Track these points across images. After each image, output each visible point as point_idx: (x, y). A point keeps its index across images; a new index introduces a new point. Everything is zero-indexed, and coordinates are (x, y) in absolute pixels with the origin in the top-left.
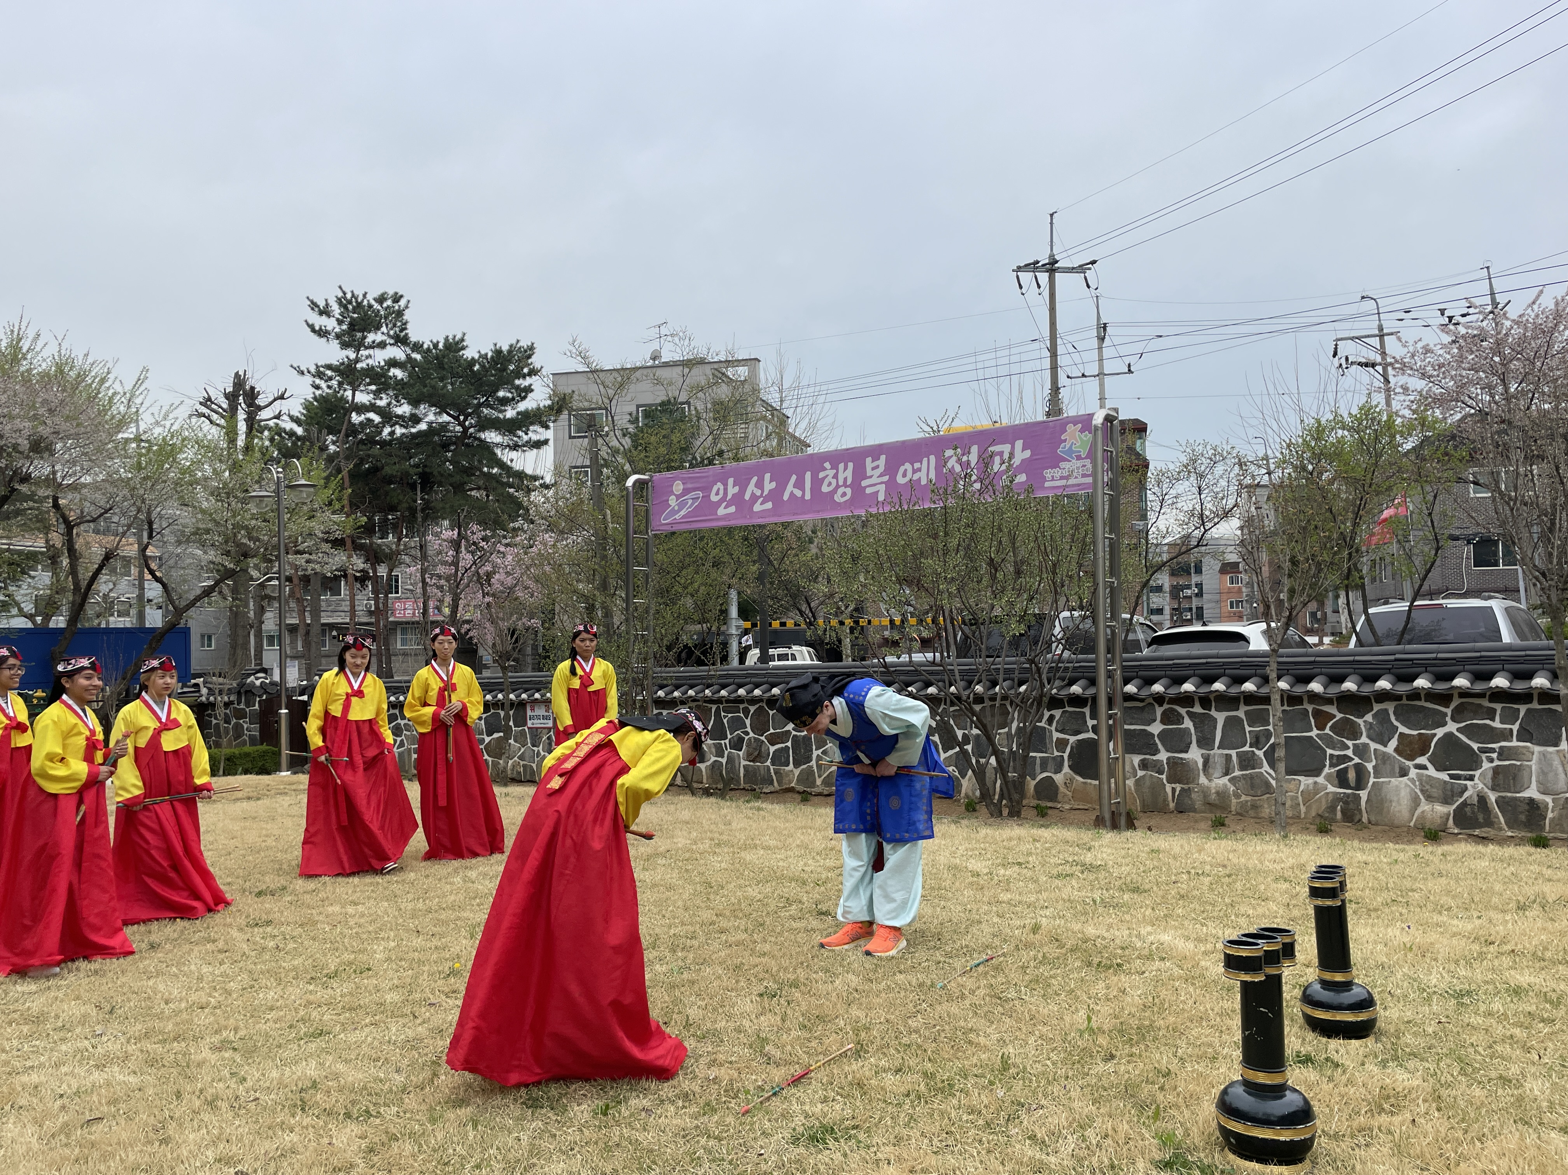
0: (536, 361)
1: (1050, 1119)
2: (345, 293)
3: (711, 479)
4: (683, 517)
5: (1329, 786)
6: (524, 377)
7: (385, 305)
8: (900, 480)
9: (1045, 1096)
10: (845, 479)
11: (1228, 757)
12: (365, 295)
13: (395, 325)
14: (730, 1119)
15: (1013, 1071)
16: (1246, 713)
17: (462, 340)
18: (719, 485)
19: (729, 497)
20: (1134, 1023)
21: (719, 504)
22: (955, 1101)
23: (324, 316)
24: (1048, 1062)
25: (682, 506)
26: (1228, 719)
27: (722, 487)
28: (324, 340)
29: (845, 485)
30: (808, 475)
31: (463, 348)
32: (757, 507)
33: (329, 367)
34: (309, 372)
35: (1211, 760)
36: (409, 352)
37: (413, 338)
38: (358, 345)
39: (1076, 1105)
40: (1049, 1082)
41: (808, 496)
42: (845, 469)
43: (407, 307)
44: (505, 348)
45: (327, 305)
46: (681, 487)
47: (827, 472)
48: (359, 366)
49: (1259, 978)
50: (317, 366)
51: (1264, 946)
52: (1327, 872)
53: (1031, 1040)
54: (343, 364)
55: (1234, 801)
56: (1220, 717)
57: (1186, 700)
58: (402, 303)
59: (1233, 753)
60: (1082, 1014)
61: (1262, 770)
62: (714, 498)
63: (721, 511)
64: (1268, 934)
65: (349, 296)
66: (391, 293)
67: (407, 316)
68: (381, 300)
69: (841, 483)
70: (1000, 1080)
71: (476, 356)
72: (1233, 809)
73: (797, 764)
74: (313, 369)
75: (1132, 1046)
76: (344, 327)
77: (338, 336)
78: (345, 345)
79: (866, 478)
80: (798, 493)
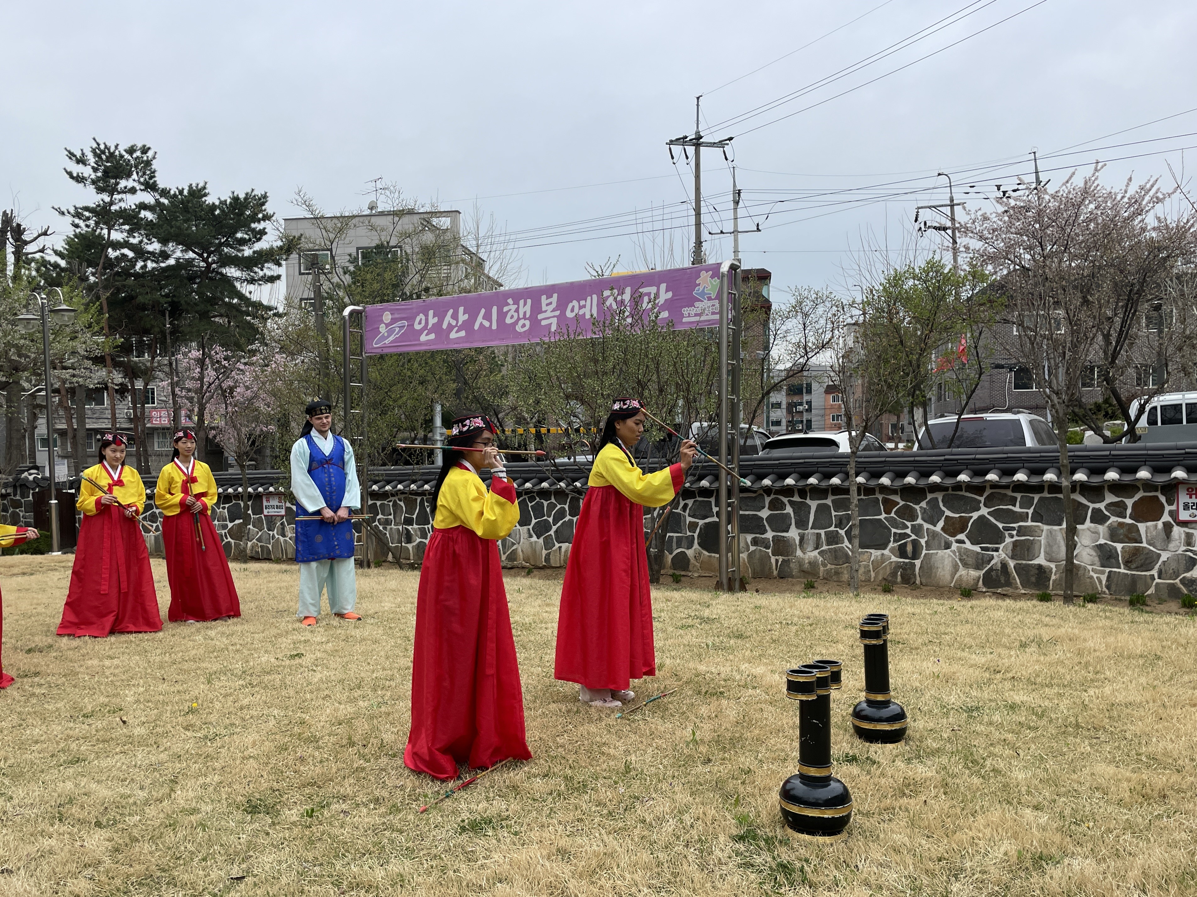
0: (269, 208)
1: (657, 808)
2: (98, 144)
3: (414, 311)
4: (392, 342)
5: (893, 557)
6: (259, 221)
7: (135, 156)
8: (569, 315)
9: (656, 791)
10: (525, 313)
11: (818, 536)
12: (116, 147)
13: (144, 174)
14: (411, 817)
15: (633, 773)
16: (833, 501)
17: (204, 188)
18: (422, 316)
19: (430, 326)
20: (728, 735)
21: (421, 332)
22: (587, 797)
23: (81, 165)
24: (661, 766)
25: (390, 332)
26: (819, 506)
27: (424, 318)
28: (82, 185)
29: (525, 318)
30: (495, 310)
31: (205, 195)
32: (453, 335)
33: (86, 209)
34: (69, 213)
35: (806, 538)
36: (158, 197)
37: (161, 185)
38: (112, 190)
39: (678, 797)
40: (659, 780)
41: (494, 327)
42: (525, 304)
43: (154, 158)
44: (242, 196)
45: (83, 154)
46: (390, 317)
47: (509, 307)
48: (114, 208)
49: (813, 697)
50: (76, 208)
51: (817, 673)
52: (874, 618)
53: (650, 750)
54: (99, 206)
55: (822, 568)
56: (813, 505)
57: (788, 491)
58: (150, 154)
59: (822, 532)
60: (689, 729)
61: (843, 545)
62: (417, 327)
63: (423, 338)
64: (821, 665)
65: (102, 147)
66: (139, 145)
67: (155, 165)
68: (131, 151)
69: (521, 316)
70: (623, 780)
71: (217, 203)
72: (821, 574)
74: (72, 211)
75: (725, 752)
76: (99, 174)
77: (94, 182)
78: (100, 190)
79: (541, 312)
80: (486, 324)
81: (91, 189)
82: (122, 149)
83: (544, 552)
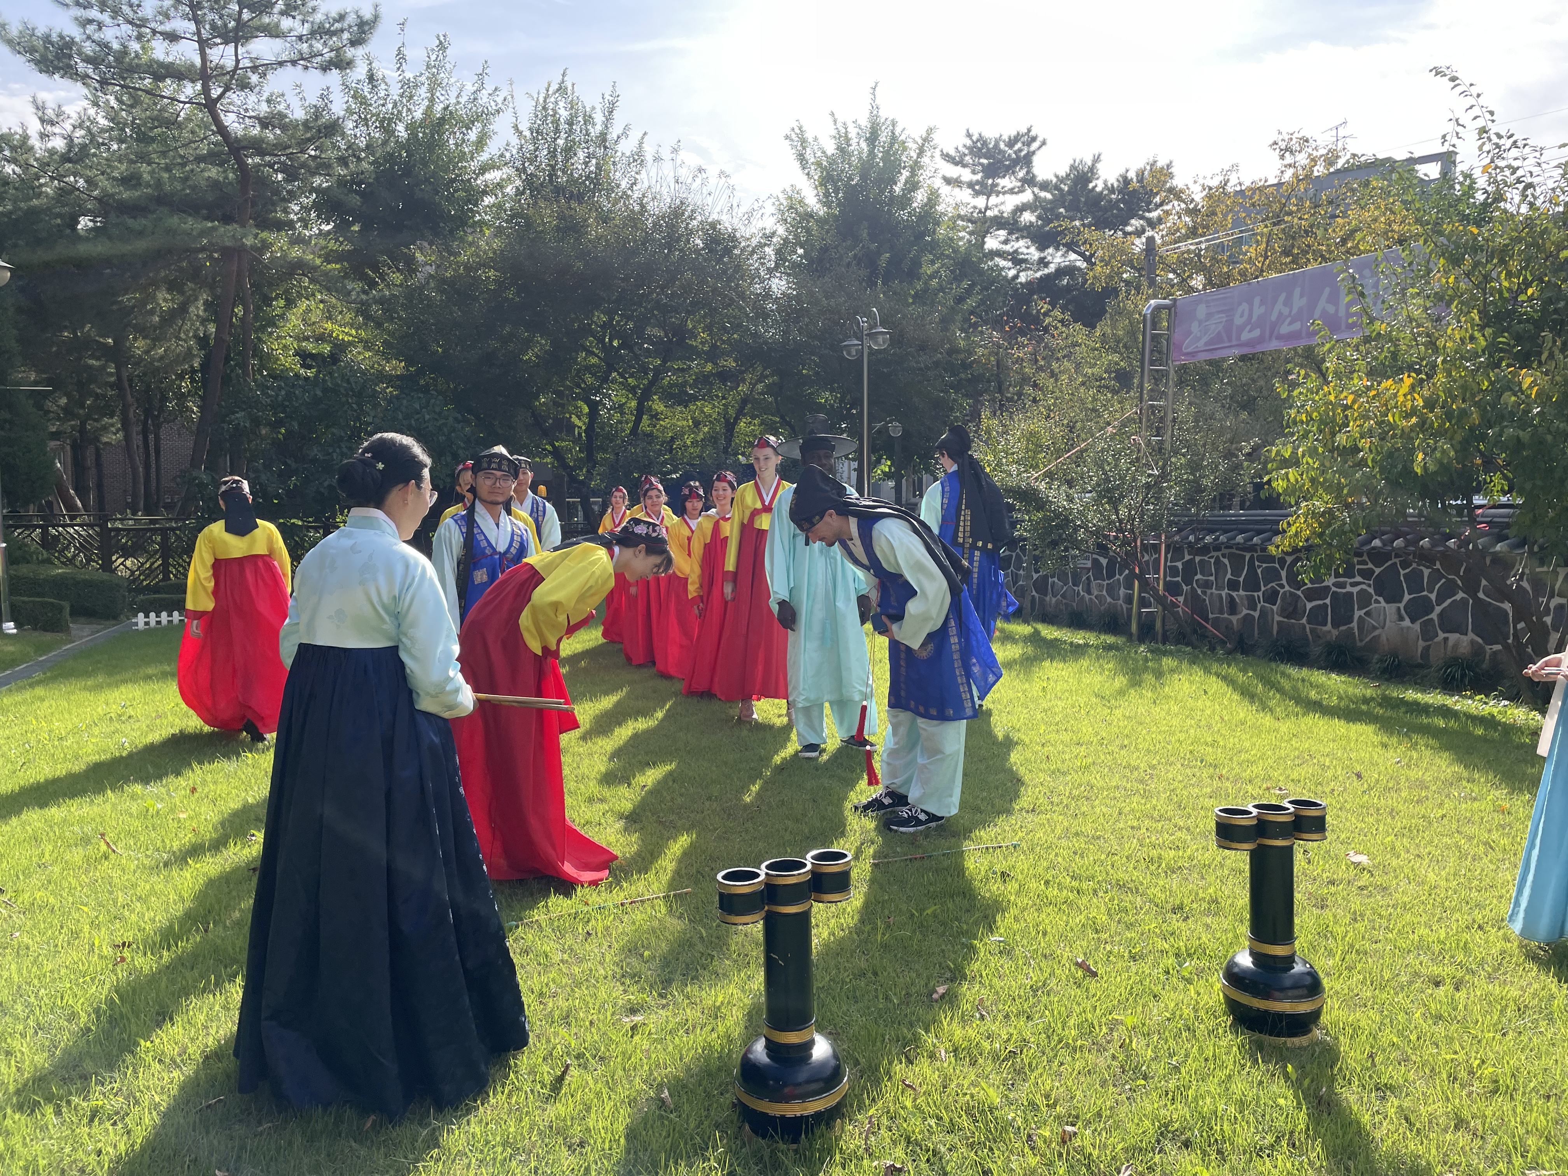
2: (975, 141)
4: (1205, 345)
7: (1015, 148)
12: (996, 140)
19: (1254, 319)
21: (1242, 327)
23: (959, 168)
25: (1205, 331)
27: (1247, 308)
32: (1284, 329)
36: (1038, 192)
37: (1040, 177)
38: (990, 193)
44: (1133, 174)
46: (1205, 311)
48: (989, 213)
54: (974, 212)
58: (1035, 144)
63: (1245, 336)
66: (1023, 134)
67: (1036, 158)
71: (1104, 189)
76: (977, 176)
77: (971, 185)
78: (977, 194)
81: (969, 193)
82: (1002, 142)
83: (1421, 644)
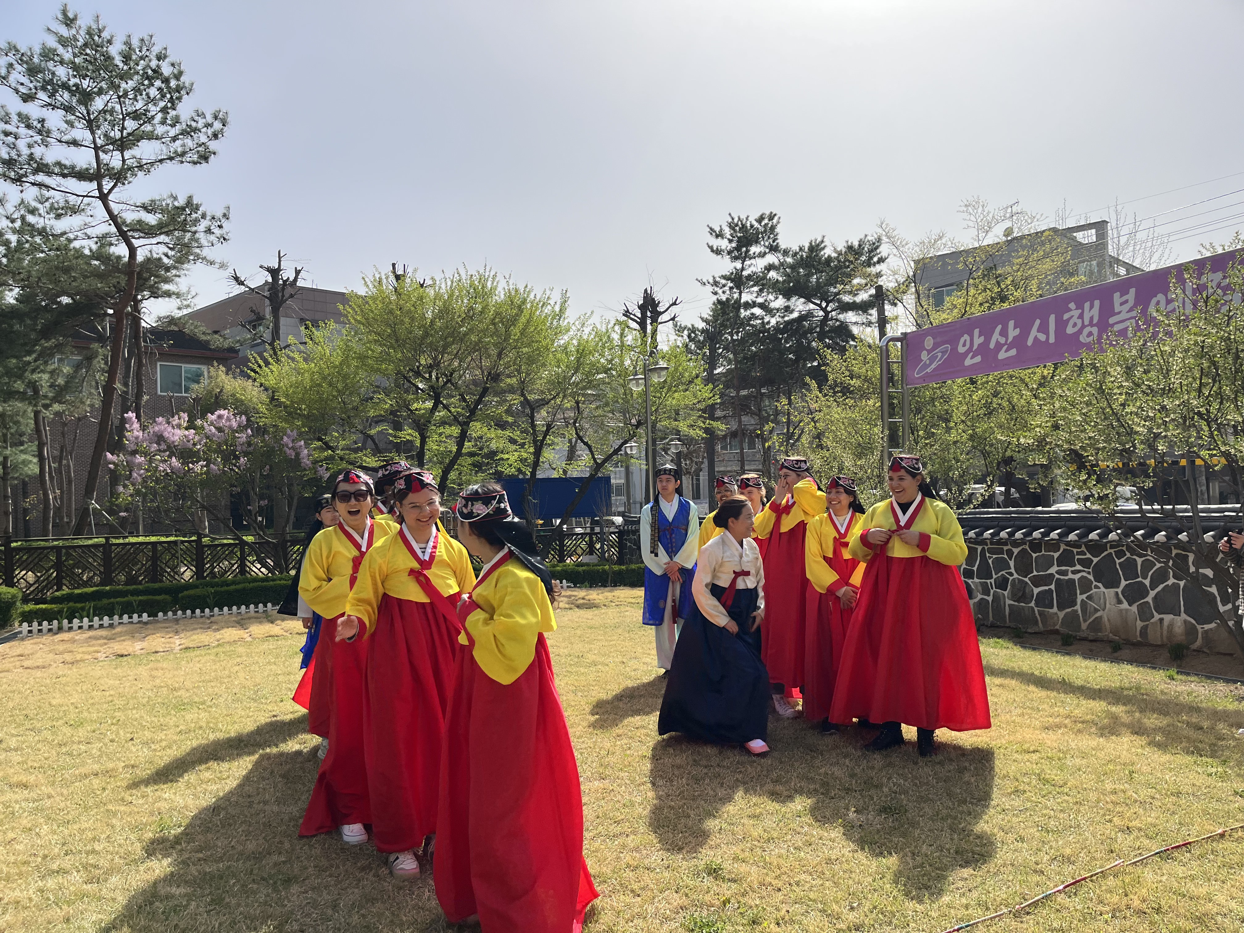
0: (882, 251)
2: (733, 219)
3: (958, 331)
4: (934, 370)
6: (874, 264)
7: (763, 223)
12: (747, 219)
13: (769, 238)
17: (822, 242)
18: (966, 337)
19: (975, 347)
21: (965, 355)
23: (719, 238)
25: (932, 359)
27: (968, 338)
28: (720, 256)
29: (1091, 324)
30: (1052, 319)
31: (823, 248)
32: (1002, 355)
33: (724, 277)
34: (709, 283)
36: (781, 257)
37: (783, 246)
38: (744, 258)
41: (1052, 340)
42: (1092, 307)
43: (778, 222)
44: (856, 244)
45: (721, 230)
46: (932, 341)
47: (1071, 313)
48: (745, 273)
50: (714, 278)
54: (732, 273)
58: (775, 219)
62: (961, 349)
63: (968, 361)
65: (736, 220)
66: (768, 213)
67: (778, 229)
68: (760, 220)
69: (1087, 322)
71: (834, 255)
73: (1060, 608)
74: (711, 281)
76: (734, 245)
77: (729, 253)
78: (734, 259)
79: (1113, 314)
80: (1042, 337)
81: (727, 258)
82: (752, 220)
83: (1139, 624)
